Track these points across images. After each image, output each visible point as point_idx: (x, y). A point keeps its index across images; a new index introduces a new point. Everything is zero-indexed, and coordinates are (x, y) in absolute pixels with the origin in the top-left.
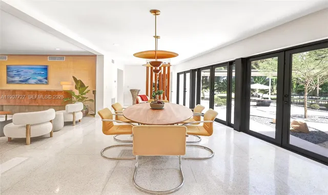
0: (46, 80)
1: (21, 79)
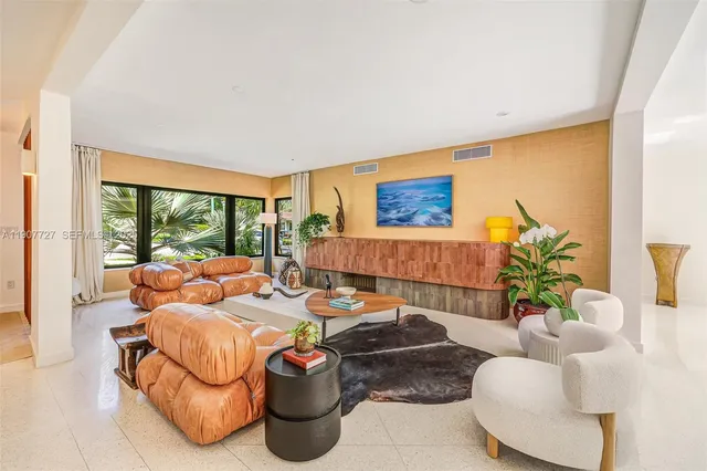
0: (448, 216)
1: (400, 215)
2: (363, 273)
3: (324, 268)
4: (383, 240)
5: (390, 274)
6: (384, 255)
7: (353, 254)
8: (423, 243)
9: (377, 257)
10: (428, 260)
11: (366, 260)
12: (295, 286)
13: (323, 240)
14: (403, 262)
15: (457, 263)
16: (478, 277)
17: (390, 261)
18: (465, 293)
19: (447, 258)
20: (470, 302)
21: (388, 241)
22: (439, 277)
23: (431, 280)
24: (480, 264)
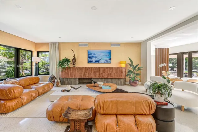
2: (87, 78)
3: (71, 77)
4: (95, 67)
5: (97, 77)
6: (95, 72)
7: (83, 72)
8: (107, 68)
9: (93, 72)
10: (109, 72)
11: (89, 74)
12: (59, 85)
13: (70, 68)
14: (101, 73)
15: (117, 72)
16: (122, 75)
17: (97, 73)
18: (118, 80)
19: (114, 71)
20: (119, 82)
21: (96, 67)
22: (112, 76)
23: (110, 77)
24: (122, 72)
